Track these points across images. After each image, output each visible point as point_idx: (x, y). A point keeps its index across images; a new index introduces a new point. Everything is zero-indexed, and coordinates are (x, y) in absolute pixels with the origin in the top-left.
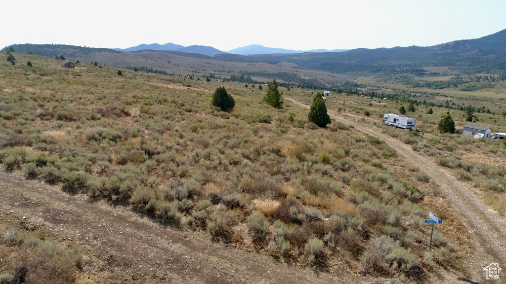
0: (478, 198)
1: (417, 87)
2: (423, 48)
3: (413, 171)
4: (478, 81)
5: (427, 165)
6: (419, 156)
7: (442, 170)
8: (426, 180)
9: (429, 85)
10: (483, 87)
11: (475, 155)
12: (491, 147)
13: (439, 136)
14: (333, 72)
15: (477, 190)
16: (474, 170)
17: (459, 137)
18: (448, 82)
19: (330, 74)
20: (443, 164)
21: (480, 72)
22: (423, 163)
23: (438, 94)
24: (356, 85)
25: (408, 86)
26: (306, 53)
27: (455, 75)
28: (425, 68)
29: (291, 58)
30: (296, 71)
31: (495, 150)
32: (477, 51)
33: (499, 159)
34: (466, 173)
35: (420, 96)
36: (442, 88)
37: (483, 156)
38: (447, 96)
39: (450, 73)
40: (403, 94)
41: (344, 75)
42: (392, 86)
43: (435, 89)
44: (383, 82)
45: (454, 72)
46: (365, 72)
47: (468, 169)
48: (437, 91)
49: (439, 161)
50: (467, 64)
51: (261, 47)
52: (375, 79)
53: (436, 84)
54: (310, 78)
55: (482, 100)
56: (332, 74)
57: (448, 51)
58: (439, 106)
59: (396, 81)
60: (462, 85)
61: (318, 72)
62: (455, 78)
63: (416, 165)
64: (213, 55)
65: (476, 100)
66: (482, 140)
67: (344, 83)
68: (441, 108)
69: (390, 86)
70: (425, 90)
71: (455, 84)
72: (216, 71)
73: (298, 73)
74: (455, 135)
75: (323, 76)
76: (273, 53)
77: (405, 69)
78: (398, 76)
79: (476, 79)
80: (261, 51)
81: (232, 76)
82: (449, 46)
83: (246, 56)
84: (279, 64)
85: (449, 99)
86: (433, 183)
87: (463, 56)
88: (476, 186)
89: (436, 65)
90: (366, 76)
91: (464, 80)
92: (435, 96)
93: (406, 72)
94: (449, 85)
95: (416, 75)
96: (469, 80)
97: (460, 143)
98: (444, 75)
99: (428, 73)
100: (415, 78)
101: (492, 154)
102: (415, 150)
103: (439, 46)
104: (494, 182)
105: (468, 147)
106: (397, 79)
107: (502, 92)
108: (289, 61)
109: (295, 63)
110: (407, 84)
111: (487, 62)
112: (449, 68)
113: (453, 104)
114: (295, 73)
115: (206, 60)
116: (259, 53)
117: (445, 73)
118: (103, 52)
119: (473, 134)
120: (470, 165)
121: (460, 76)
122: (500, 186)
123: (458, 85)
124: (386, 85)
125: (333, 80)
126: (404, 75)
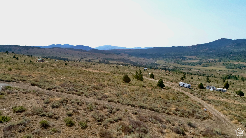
0: (213, 108)
1: (183, 65)
2: (184, 47)
3: (196, 102)
4: (209, 62)
5: (199, 100)
6: (196, 98)
7: (203, 101)
8: (200, 104)
9: (188, 64)
10: (212, 65)
11: (211, 97)
12: (216, 94)
13: (199, 90)
14: (145, 58)
15: (212, 106)
16: (211, 101)
17: (205, 90)
18: (197, 63)
19: (144, 59)
20: (203, 100)
21: (210, 58)
22: (198, 100)
23: (192, 68)
24: (157, 64)
25: (180, 64)
26: (132, 49)
27: (199, 59)
28: (186, 56)
29: (126, 51)
30: (129, 58)
31: (217, 95)
32: (208, 49)
33: (218, 98)
34: (209, 102)
35: (185, 69)
36: (194, 66)
37: (213, 97)
38: (197, 69)
39: (197, 59)
40: (178, 68)
41: (150, 60)
42: (172, 64)
43: (191, 66)
44: (168, 62)
45: (199, 58)
46: (160, 58)
47: (210, 101)
48: (192, 67)
49: (202, 99)
50: (204, 54)
51: (111, 46)
52: (165, 61)
53: (191, 64)
54: (135, 61)
55: (212, 71)
56: (145, 59)
57: (196, 48)
58: (194, 75)
59: (174, 62)
60: (203, 64)
61: (138, 58)
62: (199, 61)
63: (196, 100)
64: (88, 50)
65: (209, 71)
66: (213, 91)
67: (151, 63)
68: (195, 75)
69: (172, 65)
70: (187, 66)
71: (200, 64)
72: (91, 58)
73: (130, 59)
74: (204, 90)
75: (141, 60)
76: (117, 49)
77: (177, 57)
78: (174, 60)
79: (208, 61)
80: (111, 48)
81: (100, 61)
82: (196, 46)
83: (104, 51)
84: (120, 54)
85: (198, 71)
86: (202, 105)
87: (202, 51)
88: (212, 105)
89: (191, 55)
90: (160, 60)
91: (203, 62)
92: (192, 69)
93: (178, 58)
94: (197, 64)
95: (183, 59)
96: (205, 62)
97: (206, 93)
98: (195, 60)
99: (188, 58)
100: (182, 61)
101: (216, 96)
102: (194, 96)
103: (191, 46)
104: (216, 104)
105: (209, 94)
106: (174, 61)
107: (220, 67)
108: (125, 53)
109: (127, 54)
110: (179, 64)
111: (212, 54)
112: (196, 56)
113: (200, 73)
114: (128, 59)
115: (86, 53)
116: (110, 49)
117: (195, 59)
118: (35, 49)
119: (210, 89)
120: (210, 100)
121: (202, 60)
122: (218, 105)
123: (201, 64)
124: (169, 64)
125: (146, 62)
126: (177, 59)
